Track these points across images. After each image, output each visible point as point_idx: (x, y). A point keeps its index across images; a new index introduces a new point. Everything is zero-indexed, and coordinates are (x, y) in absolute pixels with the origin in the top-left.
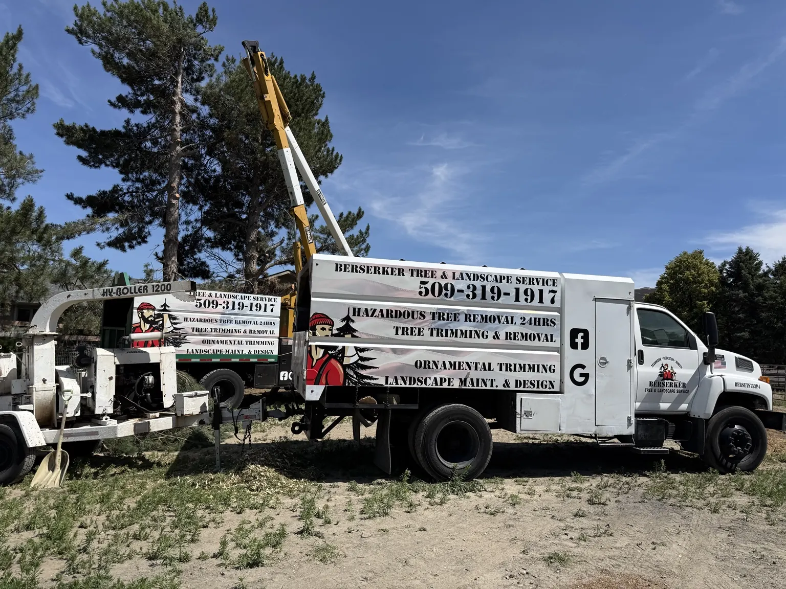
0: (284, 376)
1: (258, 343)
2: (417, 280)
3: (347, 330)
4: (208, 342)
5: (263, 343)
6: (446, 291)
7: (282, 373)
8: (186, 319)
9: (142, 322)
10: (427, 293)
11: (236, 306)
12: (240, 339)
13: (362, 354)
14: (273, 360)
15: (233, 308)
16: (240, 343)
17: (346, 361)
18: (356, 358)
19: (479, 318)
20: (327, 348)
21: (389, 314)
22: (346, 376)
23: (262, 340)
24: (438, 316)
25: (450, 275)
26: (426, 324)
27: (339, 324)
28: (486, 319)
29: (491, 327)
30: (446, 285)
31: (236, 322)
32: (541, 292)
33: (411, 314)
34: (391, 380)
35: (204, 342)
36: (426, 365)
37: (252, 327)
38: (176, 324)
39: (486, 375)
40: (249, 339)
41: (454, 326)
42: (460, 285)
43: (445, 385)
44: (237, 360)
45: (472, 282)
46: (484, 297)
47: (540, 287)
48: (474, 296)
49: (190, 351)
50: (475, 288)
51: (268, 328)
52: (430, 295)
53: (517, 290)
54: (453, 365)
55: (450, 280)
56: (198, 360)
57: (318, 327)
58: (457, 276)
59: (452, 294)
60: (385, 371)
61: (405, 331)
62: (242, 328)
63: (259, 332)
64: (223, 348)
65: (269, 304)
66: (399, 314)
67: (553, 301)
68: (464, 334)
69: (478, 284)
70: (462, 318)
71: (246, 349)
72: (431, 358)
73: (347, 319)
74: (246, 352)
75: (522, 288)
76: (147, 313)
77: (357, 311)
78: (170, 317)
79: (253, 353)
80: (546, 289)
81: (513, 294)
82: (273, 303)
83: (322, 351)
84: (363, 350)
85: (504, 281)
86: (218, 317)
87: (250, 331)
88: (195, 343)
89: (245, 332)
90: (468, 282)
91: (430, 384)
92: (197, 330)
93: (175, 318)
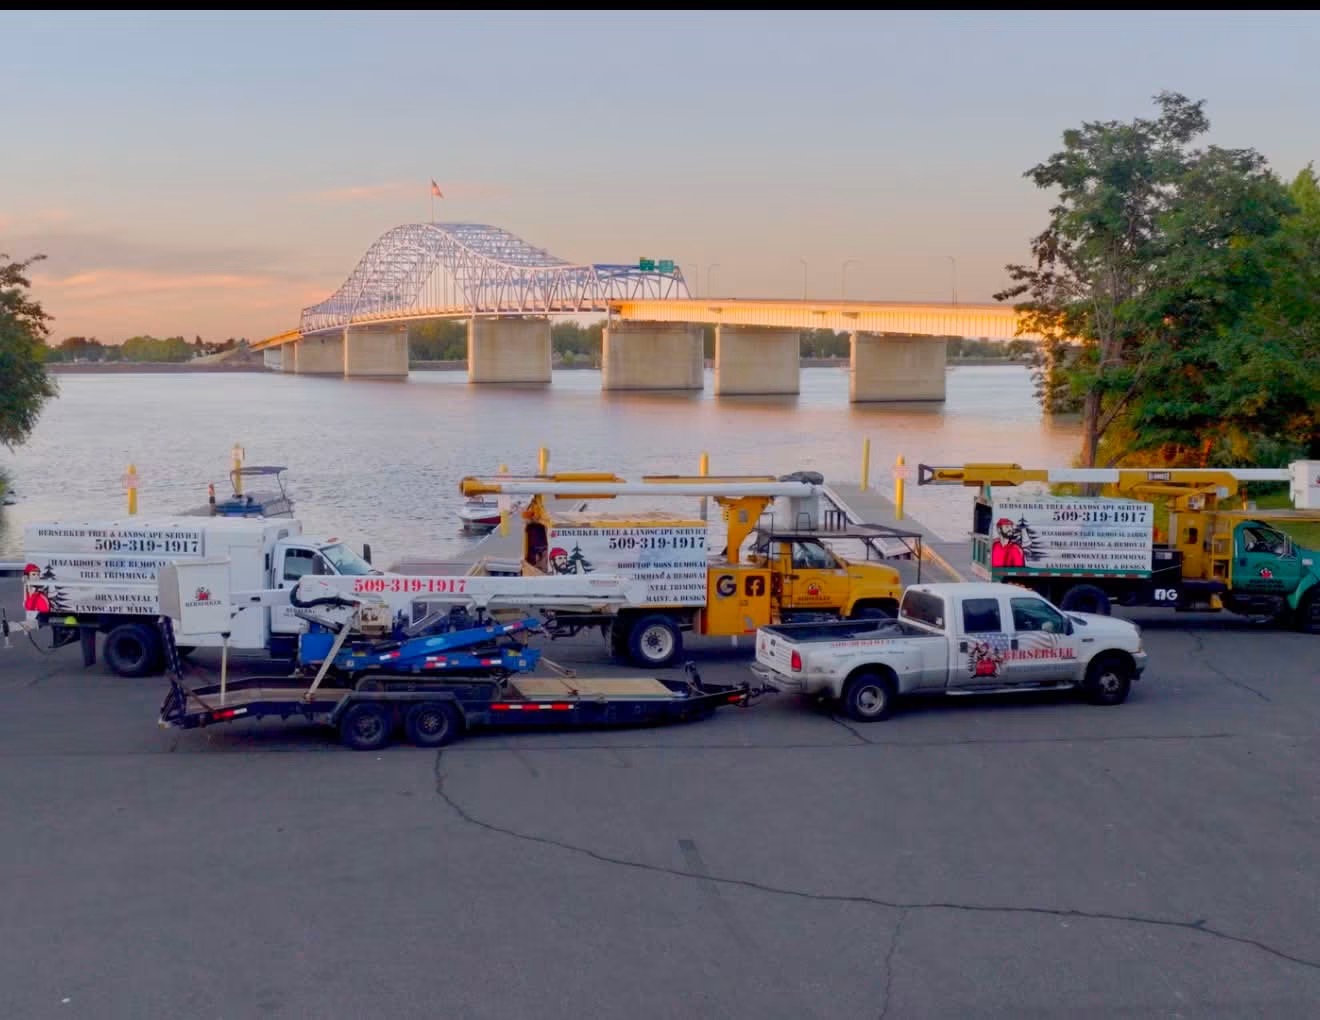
0: (1160, 595)
1: (1126, 557)
2: (93, 539)
3: (49, 575)
4: (1067, 556)
5: (1131, 557)
6: (115, 545)
7: (1158, 592)
8: (1044, 533)
9: (1002, 538)
10: (101, 547)
11: (1099, 518)
12: (1105, 553)
13: (61, 591)
14: (1145, 576)
15: (1095, 520)
16: (1104, 557)
17: (50, 595)
18: (56, 594)
19: (139, 564)
20: (37, 587)
21: (76, 563)
22: (51, 605)
23: (1132, 553)
24: (108, 563)
25: (116, 534)
26: (102, 570)
27: (44, 571)
28: (144, 564)
29: (149, 571)
30: (114, 542)
31: (1099, 535)
32: (185, 543)
33: (90, 563)
34: (80, 608)
35: (1064, 556)
36: (103, 598)
37: (1118, 539)
38: (1033, 538)
39: (147, 605)
40: (1114, 553)
41: (121, 570)
42: (124, 541)
43: (117, 612)
44: (1101, 575)
45: (133, 539)
46: (142, 548)
47: (185, 539)
48: (135, 548)
49: (1050, 565)
50: (135, 542)
51: (1139, 541)
52: (103, 549)
53: (167, 543)
54: (122, 598)
55: (117, 538)
56: (1058, 575)
57: (31, 573)
58: (122, 534)
59: (119, 547)
60: (76, 601)
61: (87, 575)
62: (1106, 540)
63: (1127, 545)
64: (1086, 563)
65: (1137, 513)
66: (84, 563)
67: (195, 550)
68: (129, 576)
69: (138, 539)
70: (127, 564)
71: (1111, 565)
72: (106, 593)
73: (49, 567)
74: (1111, 567)
75: (171, 541)
76: (1005, 529)
77: (55, 562)
78: (1028, 531)
79: (1119, 568)
80: (189, 541)
81: (164, 544)
82: (1143, 511)
83: (34, 589)
84: (60, 588)
85: (157, 537)
86: (1078, 529)
87: (1116, 544)
88: (1056, 557)
89: (1110, 545)
90: (130, 538)
91: (106, 611)
92: (1057, 544)
93: (1033, 533)
